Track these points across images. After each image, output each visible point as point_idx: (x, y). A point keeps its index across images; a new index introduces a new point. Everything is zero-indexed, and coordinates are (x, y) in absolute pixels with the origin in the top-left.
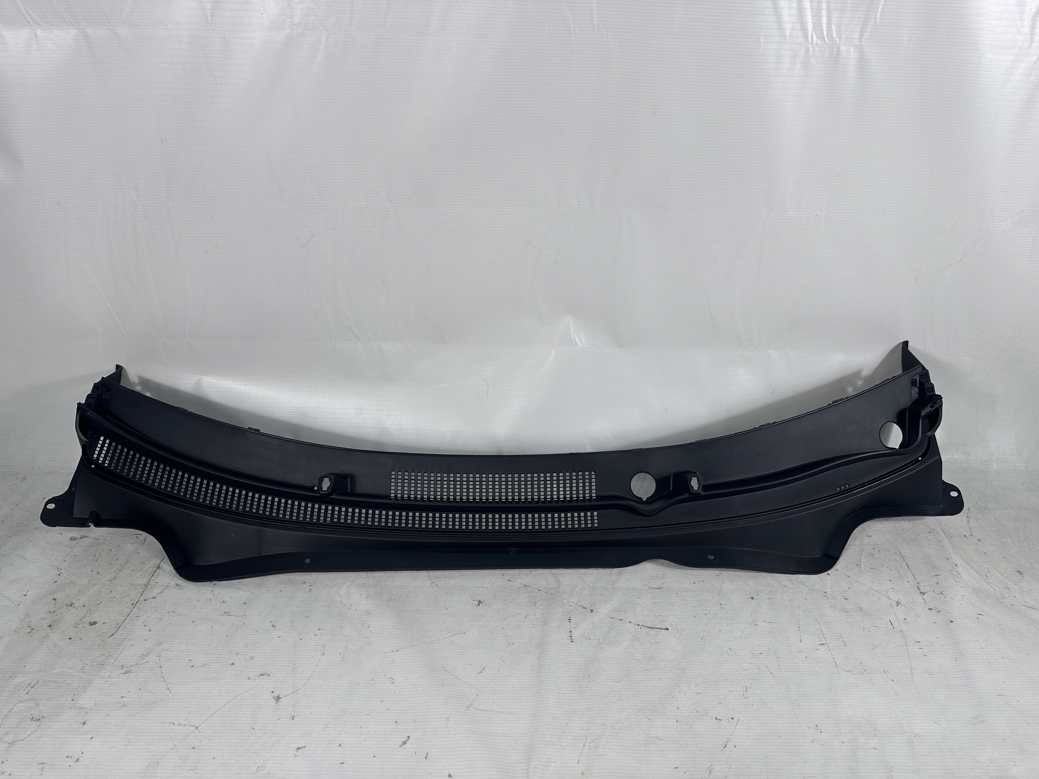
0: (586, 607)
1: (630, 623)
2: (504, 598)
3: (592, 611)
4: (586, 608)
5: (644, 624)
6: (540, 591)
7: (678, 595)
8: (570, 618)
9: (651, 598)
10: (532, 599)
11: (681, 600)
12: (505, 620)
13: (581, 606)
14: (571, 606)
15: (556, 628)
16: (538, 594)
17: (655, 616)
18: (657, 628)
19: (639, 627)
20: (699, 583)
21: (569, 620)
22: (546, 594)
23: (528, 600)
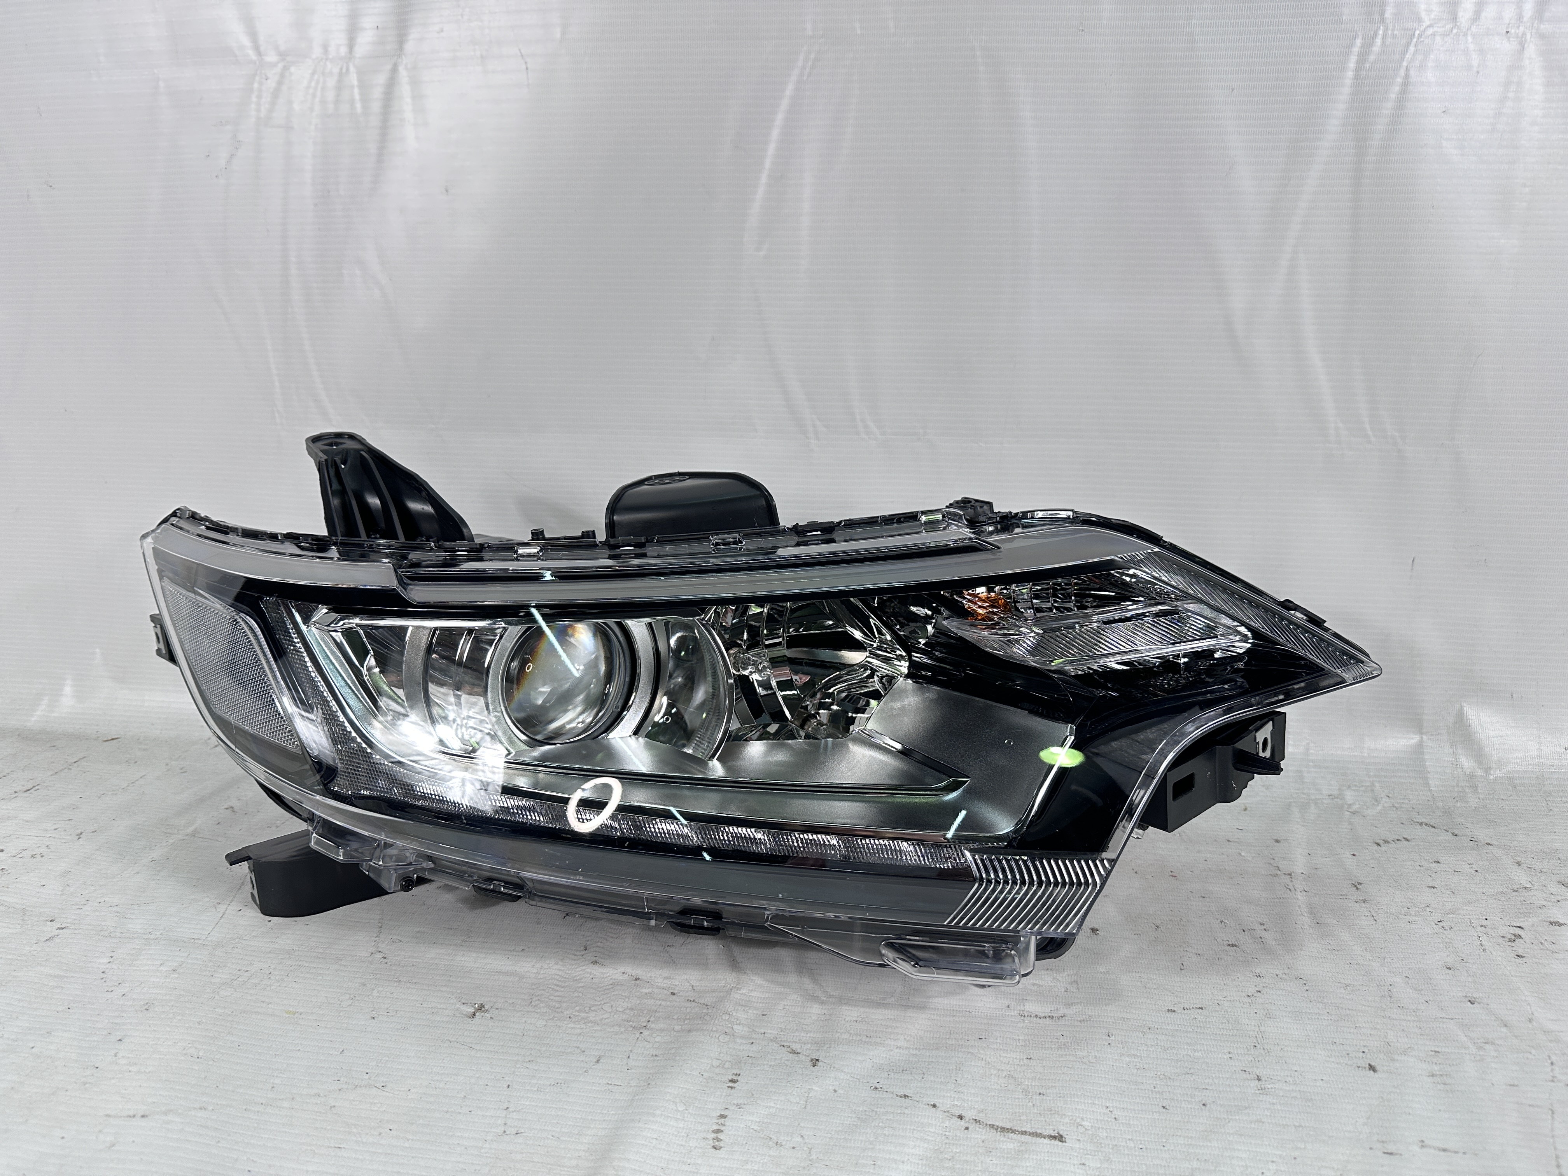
0: (799, 1051)
1: (934, 1109)
2: (557, 1005)
3: (815, 1062)
4: (798, 1053)
5: (981, 1114)
6: (674, 997)
7: (1113, 1038)
8: (735, 1078)
9: (1022, 1043)
10: (639, 1016)
11: (1122, 1055)
12: (527, 1065)
13: (784, 1046)
14: (752, 1043)
15: (678, 1100)
16: (664, 1003)
17: (1026, 1092)
18: (1024, 1133)
19: (963, 1123)
20: (1186, 1012)
21: (732, 1081)
22: (689, 1004)
23: (624, 1017)
